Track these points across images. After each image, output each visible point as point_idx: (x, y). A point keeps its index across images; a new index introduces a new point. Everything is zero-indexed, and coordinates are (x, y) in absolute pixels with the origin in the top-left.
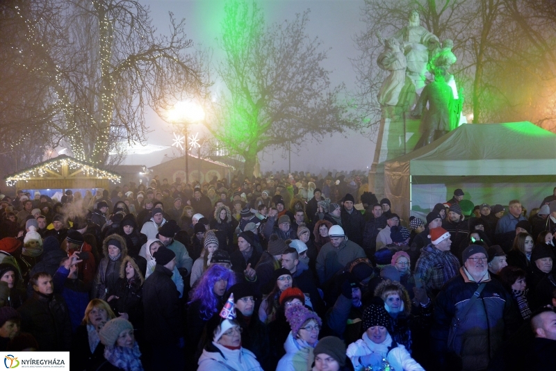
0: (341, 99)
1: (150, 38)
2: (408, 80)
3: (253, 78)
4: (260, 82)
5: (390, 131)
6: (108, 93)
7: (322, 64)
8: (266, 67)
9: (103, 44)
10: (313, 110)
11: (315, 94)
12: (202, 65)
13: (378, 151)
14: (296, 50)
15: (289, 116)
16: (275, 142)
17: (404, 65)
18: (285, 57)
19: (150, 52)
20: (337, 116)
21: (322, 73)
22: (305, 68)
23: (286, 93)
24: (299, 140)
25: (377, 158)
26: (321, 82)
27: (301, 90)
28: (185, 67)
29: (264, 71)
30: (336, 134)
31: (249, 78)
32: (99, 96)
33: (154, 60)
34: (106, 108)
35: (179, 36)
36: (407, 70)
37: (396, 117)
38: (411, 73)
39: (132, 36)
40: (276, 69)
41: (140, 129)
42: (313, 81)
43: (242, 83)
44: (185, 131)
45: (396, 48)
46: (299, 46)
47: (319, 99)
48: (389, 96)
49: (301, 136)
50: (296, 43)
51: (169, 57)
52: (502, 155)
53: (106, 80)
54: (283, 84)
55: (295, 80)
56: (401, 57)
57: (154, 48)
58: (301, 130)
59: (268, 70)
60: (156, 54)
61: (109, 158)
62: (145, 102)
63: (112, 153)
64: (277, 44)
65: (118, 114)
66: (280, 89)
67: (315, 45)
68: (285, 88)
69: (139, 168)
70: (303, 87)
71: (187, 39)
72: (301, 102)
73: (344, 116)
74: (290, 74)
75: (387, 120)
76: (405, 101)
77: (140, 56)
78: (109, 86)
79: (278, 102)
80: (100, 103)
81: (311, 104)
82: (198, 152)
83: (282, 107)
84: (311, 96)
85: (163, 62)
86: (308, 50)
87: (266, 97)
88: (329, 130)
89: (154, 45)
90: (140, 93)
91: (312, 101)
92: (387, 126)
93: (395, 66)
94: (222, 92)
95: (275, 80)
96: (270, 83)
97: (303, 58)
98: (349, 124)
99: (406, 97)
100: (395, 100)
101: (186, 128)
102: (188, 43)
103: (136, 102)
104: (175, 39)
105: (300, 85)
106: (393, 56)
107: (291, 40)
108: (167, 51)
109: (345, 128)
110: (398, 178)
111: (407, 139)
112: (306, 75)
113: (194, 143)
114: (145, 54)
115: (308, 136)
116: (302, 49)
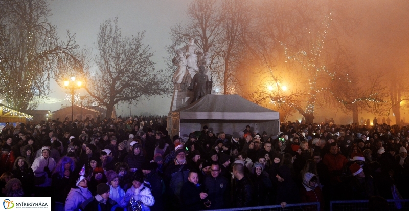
0: (160, 78)
1: (56, 43)
2: (187, 71)
3: (113, 64)
4: (117, 67)
5: (178, 96)
6: (30, 71)
7: (151, 59)
8: (121, 59)
9: (29, 44)
10: (145, 83)
11: (146, 75)
12: (85, 57)
13: (172, 106)
14: (137, 51)
15: (133, 85)
16: (124, 100)
17: (185, 64)
18: (131, 54)
19: (55, 50)
20: (158, 86)
21: (151, 64)
22: (142, 60)
23: (131, 73)
24: (138, 99)
25: (171, 110)
26: (150, 68)
27: (139, 72)
28: (74, 59)
29: (120, 62)
30: (158, 96)
31: (111, 64)
32: (25, 71)
33: (57, 54)
34: (28, 78)
35: (72, 42)
36: (187, 66)
37: (180, 89)
38: (189, 67)
39: (46, 41)
40: (126, 61)
41: (46, 90)
42: (146, 68)
43: (107, 67)
44: (72, 92)
45: (182, 55)
46: (139, 49)
47: (149, 77)
48: (178, 78)
49: (138, 96)
50: (137, 47)
51: (65, 53)
52: (224, 110)
53: (29, 63)
54: (130, 69)
55: (136, 67)
56: (184, 60)
57: (57, 48)
58: (139, 93)
59: (122, 61)
60: (58, 51)
61: (29, 106)
62: (51, 76)
63: (31, 103)
64: (127, 47)
65: (35, 82)
66: (128, 71)
67: (147, 49)
68: (131, 71)
69: (46, 112)
70: (140, 70)
71: (76, 44)
72: (139, 78)
73: (162, 87)
74: (133, 64)
75: (176, 90)
76: (185, 82)
77: (50, 52)
78: (30, 66)
79: (127, 78)
80: (25, 76)
81: (145, 79)
82: (81, 104)
83: (128, 81)
84: (144, 75)
85: (62, 55)
86: (144, 51)
87: (121, 75)
88: (153, 94)
89: (57, 47)
90: (48, 71)
91: (145, 78)
92: (176, 94)
93: (181, 64)
94: (96, 71)
95: (125, 66)
96: (122, 67)
97: (141, 55)
98: (164, 91)
99: (186, 80)
100: (180, 81)
101: (73, 90)
102: (77, 46)
103: (46, 76)
104: (70, 44)
105: (139, 70)
106: (180, 59)
107: (134, 46)
108: (65, 50)
109: (162, 93)
110: (175, 120)
111: (186, 100)
112: (142, 64)
113: (77, 98)
114: (53, 51)
115: (143, 96)
116: (141, 51)
